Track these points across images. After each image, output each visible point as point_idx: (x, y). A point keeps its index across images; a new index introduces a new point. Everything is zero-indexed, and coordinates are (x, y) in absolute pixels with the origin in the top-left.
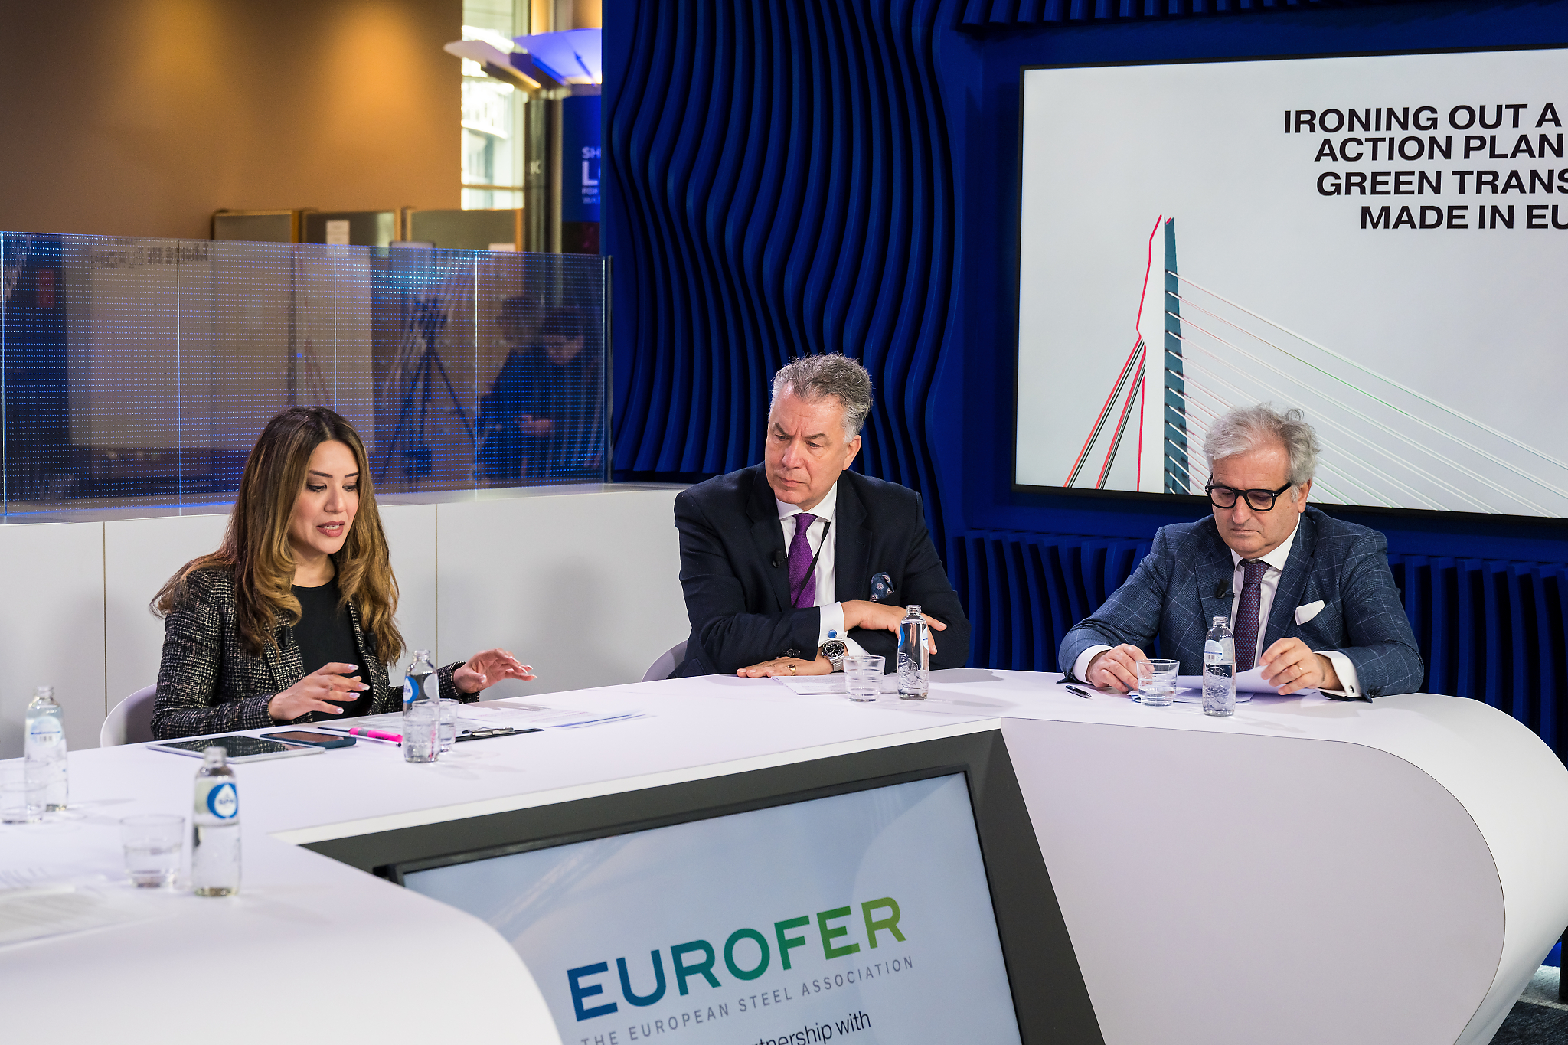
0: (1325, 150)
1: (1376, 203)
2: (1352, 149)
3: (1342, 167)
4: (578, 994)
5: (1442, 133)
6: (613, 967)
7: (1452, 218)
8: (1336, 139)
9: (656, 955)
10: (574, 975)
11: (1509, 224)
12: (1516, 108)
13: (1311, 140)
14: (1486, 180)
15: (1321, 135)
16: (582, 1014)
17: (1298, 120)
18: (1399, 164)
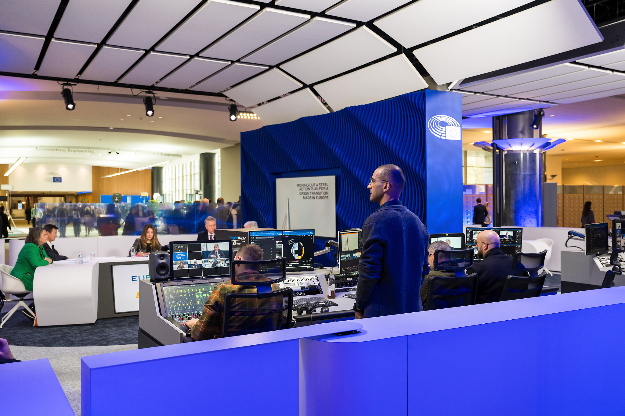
0: (300, 189)
1: (304, 196)
2: (302, 189)
3: (301, 191)
4: (133, 278)
5: (309, 187)
6: (138, 277)
7: (310, 198)
8: (301, 187)
9: (144, 276)
10: (132, 277)
11: (315, 198)
12: (315, 184)
13: (299, 188)
14: (313, 193)
15: (300, 187)
16: (133, 280)
17: (298, 185)
18: (306, 191)
